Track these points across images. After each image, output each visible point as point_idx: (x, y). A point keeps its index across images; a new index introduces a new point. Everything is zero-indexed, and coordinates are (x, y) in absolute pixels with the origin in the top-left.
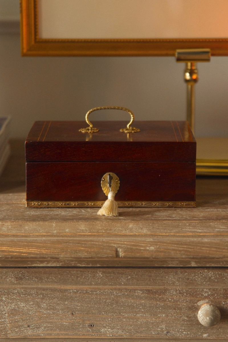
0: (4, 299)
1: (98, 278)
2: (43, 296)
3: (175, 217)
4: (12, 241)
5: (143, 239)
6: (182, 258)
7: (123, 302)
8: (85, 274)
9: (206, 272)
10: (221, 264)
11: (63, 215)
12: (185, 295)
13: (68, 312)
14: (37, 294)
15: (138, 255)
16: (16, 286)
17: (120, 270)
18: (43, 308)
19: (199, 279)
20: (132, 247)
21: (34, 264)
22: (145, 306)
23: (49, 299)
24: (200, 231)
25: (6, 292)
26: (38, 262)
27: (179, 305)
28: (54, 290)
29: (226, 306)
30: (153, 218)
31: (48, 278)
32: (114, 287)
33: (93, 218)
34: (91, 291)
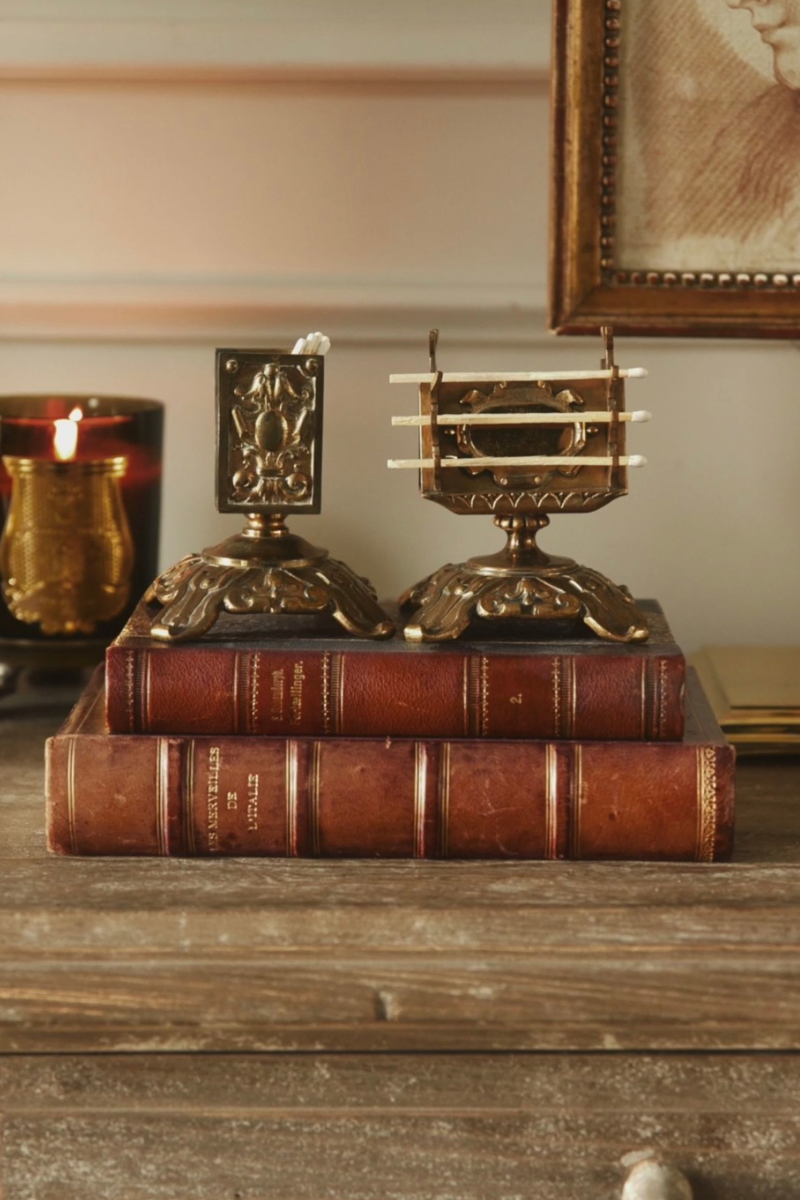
0: (25, 1150)
1: (318, 1084)
2: (147, 1139)
3: (554, 898)
4: (55, 972)
5: (457, 963)
6: (578, 1022)
7: (392, 1157)
8: (276, 1070)
9: (648, 1063)
10: (695, 1040)
11: (208, 893)
12: (583, 1136)
13: (224, 1190)
14: (129, 1134)
15: (443, 1012)
16: (63, 1109)
17: (386, 1060)
18: (145, 1177)
19: (627, 1085)
20: (423, 988)
21: (118, 1043)
22: (461, 1169)
23: (165, 1150)
24: (630, 939)
25: (31, 1130)
26: (131, 1037)
27: (565, 1165)
28: (179, 1122)
29: (709, 1168)
30: (486, 901)
31: (161, 1085)
32: (365, 1110)
33: (301, 900)
34: (295, 1124)
